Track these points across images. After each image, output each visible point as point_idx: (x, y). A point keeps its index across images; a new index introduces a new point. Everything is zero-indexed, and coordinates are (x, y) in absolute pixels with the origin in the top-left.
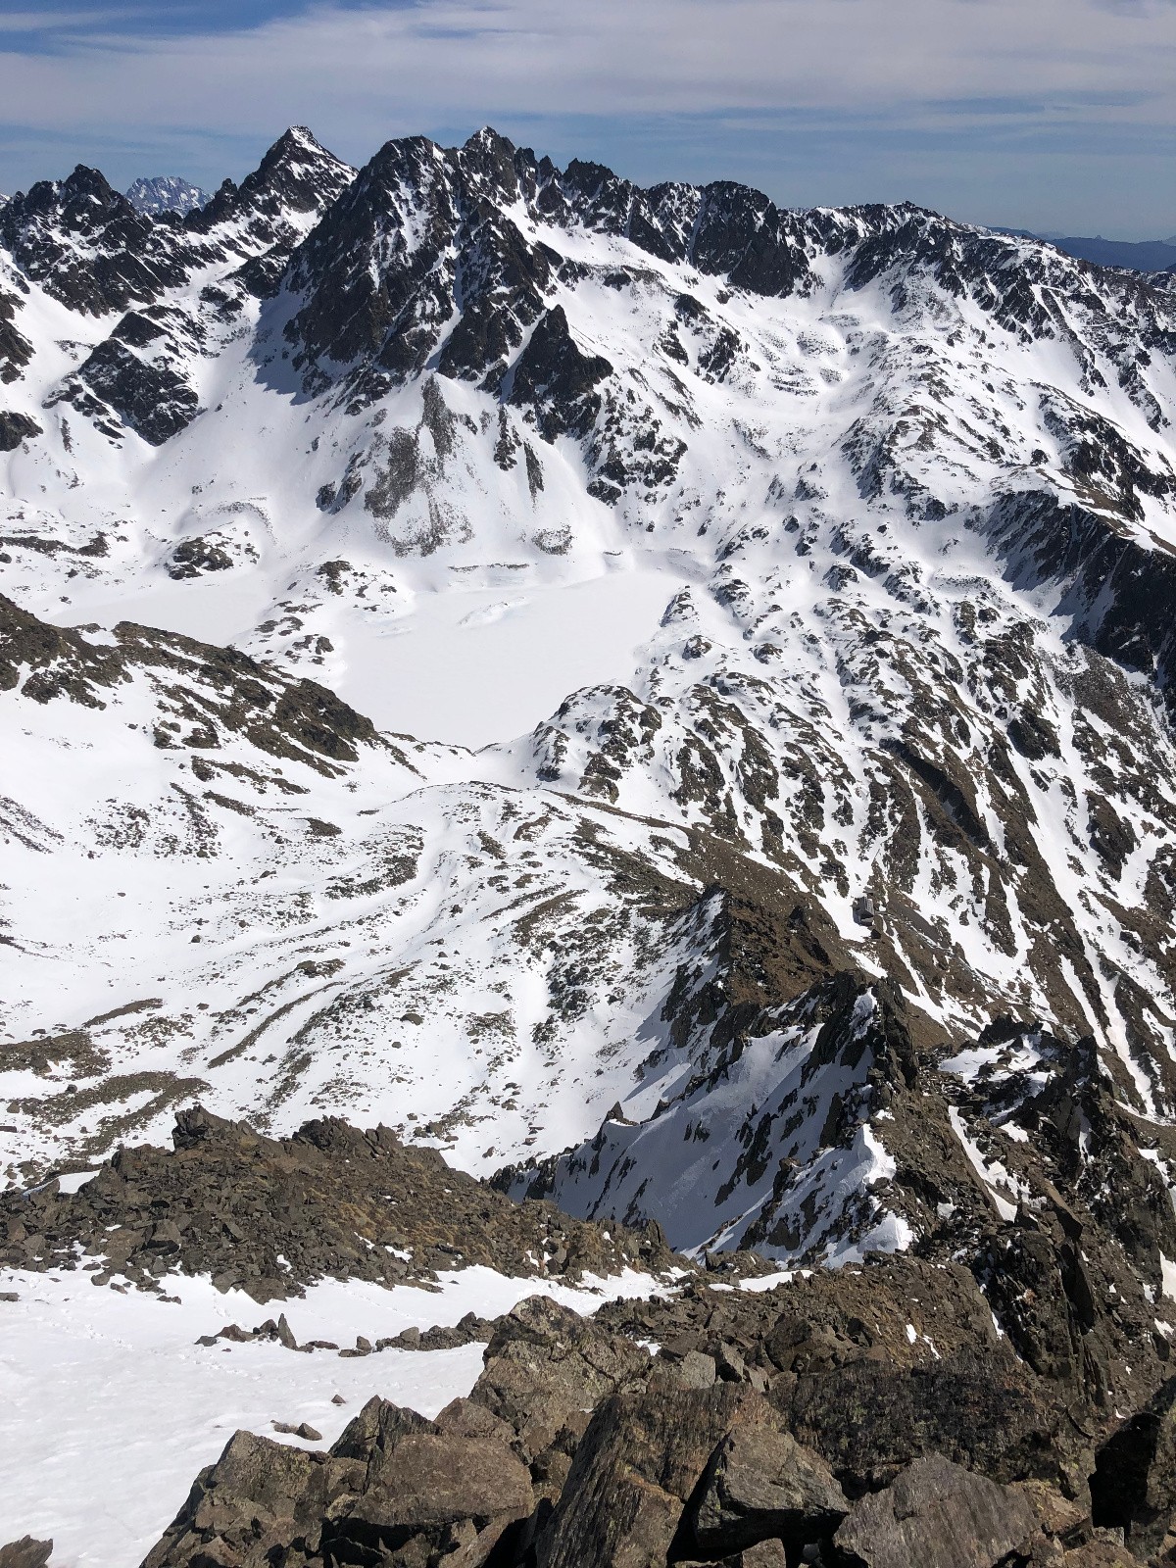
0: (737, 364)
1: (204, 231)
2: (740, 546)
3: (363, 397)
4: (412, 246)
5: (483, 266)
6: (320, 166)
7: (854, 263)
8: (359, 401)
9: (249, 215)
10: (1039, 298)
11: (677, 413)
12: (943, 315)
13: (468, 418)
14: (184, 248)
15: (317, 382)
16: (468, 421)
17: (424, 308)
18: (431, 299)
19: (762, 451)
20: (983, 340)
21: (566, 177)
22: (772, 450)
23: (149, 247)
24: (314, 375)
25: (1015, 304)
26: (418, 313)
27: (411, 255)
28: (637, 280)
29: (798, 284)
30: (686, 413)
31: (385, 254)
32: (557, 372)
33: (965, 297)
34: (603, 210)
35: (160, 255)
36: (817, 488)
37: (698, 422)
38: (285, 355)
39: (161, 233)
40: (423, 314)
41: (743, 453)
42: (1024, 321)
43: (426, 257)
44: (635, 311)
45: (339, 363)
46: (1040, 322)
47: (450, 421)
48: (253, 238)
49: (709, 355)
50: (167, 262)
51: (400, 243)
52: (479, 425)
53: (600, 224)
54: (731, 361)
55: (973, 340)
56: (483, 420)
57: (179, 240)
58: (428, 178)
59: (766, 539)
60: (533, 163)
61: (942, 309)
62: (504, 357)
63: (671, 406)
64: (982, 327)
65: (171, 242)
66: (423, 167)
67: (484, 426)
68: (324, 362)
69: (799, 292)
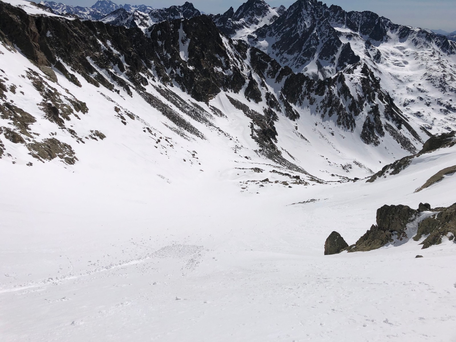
0: (382, 58)
1: (238, 21)
2: (408, 104)
3: (299, 64)
4: (308, 27)
5: (327, 32)
6: (262, 4)
7: (399, 33)
8: (298, 65)
9: (247, 16)
10: (450, 44)
11: (376, 70)
12: (428, 47)
13: (329, 70)
14: (234, 24)
15: (284, 60)
16: (329, 71)
17: (313, 42)
18: (314, 40)
19: (400, 81)
20: (439, 54)
21: (330, 9)
22: (403, 80)
23: (227, 24)
24: (283, 58)
25: (446, 45)
26: (312, 43)
27: (308, 28)
28: (354, 36)
29: (385, 38)
30: (378, 70)
31: (301, 28)
32: (349, 59)
33: (433, 43)
34: (340, 18)
35: (230, 26)
36: (425, 90)
37: (381, 73)
38: (273, 53)
39: (230, 20)
40: (313, 43)
41: (395, 81)
42: (447, 49)
43: (311, 29)
44: (356, 44)
45: (290, 55)
46: (452, 50)
47: (325, 71)
48: (248, 22)
49: (376, 56)
50: (231, 28)
51: (305, 26)
52: (331, 72)
53: (339, 21)
54: (380, 57)
55: (437, 54)
56: (332, 71)
57: (233, 22)
58: (310, 9)
59: (415, 102)
60: (322, 5)
61: (428, 46)
62: (334, 55)
63: (374, 69)
64: (439, 51)
65: (232, 23)
66: (308, 6)
67: (333, 72)
68: (285, 55)
69: (385, 40)
